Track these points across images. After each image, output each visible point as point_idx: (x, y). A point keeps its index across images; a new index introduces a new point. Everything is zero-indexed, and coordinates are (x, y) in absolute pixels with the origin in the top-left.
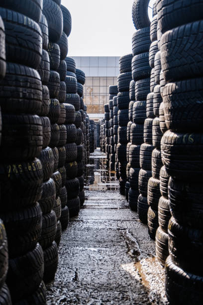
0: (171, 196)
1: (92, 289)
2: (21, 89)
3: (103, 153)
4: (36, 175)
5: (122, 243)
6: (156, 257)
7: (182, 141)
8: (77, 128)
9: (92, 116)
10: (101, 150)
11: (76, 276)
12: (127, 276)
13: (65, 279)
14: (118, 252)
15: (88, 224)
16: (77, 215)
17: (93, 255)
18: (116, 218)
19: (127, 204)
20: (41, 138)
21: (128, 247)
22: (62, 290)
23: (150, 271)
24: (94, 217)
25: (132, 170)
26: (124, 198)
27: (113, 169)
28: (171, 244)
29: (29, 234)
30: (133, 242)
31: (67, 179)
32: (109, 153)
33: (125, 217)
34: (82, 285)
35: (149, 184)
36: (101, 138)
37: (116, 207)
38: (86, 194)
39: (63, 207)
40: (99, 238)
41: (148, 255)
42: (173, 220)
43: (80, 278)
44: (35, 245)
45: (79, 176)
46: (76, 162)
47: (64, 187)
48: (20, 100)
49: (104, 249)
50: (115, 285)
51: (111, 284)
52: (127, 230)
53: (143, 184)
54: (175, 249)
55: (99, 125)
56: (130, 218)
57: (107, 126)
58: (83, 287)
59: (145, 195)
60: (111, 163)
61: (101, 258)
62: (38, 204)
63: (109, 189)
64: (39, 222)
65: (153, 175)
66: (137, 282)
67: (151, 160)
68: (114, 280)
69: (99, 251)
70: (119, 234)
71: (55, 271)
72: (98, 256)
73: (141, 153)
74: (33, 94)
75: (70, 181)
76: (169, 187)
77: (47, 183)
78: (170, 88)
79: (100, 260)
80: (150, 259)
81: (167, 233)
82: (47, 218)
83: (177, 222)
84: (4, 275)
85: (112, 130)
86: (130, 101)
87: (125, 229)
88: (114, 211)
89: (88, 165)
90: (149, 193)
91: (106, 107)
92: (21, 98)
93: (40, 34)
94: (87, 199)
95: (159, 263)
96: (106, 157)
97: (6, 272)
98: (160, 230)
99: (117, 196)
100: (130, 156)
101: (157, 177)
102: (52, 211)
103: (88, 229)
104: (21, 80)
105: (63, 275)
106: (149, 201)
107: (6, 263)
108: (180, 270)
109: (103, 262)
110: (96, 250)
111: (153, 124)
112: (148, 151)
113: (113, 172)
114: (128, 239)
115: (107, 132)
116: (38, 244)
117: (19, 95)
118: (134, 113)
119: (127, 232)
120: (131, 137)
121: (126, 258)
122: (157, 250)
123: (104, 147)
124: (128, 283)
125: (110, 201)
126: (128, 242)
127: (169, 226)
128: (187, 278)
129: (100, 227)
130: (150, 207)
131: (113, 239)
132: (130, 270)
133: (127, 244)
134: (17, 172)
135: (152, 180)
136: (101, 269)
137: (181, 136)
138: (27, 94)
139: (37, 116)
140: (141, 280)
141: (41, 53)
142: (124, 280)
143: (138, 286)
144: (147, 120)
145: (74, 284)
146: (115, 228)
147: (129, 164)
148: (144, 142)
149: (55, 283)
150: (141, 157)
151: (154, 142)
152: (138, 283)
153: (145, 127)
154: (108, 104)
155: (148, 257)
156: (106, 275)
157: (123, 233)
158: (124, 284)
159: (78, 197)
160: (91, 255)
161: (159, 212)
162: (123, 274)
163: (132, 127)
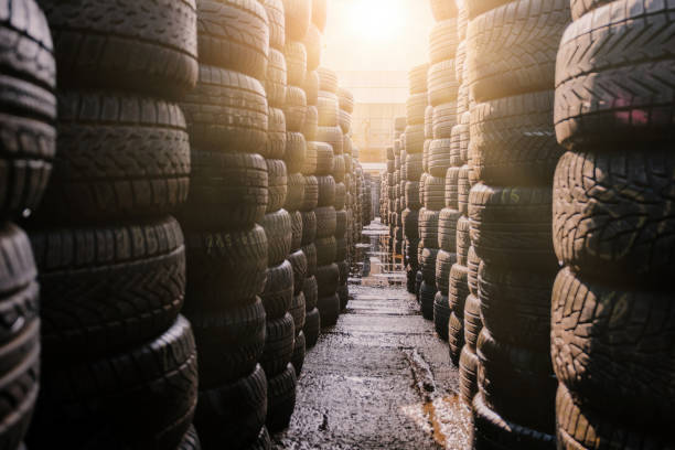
0: (482, 293)
1: (349, 444)
2: (230, 111)
3: (384, 227)
4: (256, 251)
5: (404, 372)
6: (460, 395)
7: (500, 199)
8: (337, 182)
9: (367, 167)
10: (382, 222)
11: (325, 422)
12: (408, 424)
13: (307, 427)
14: (398, 385)
15: (351, 339)
16: (335, 323)
17: (355, 389)
18: (399, 329)
19: (418, 307)
20: (266, 191)
21: (414, 378)
22: (300, 445)
23: (449, 417)
24: (361, 328)
25: (426, 252)
26: (414, 298)
27: (398, 252)
28: (481, 374)
29: (242, 349)
30: (424, 370)
31: (319, 265)
32: (393, 226)
33: (413, 328)
34: (333, 436)
35: (451, 275)
36: (382, 203)
37: (399, 311)
38: (352, 290)
39: (309, 309)
40: (367, 362)
41: (447, 391)
42: (485, 334)
43: (331, 425)
44: (253, 369)
45: (339, 259)
46: (333, 237)
47: (313, 277)
48: (230, 128)
49: (375, 379)
50: (388, 439)
51: (380, 437)
52: (415, 350)
53: (443, 274)
54: (488, 381)
55: (379, 182)
56: (422, 330)
57: (391, 183)
58: (336, 441)
59: (445, 293)
60: (395, 241)
61: (369, 394)
62: (259, 300)
63: (392, 283)
64: (261, 329)
65: (459, 260)
66: (425, 435)
67: (455, 235)
68: (388, 430)
69: (366, 383)
70: (401, 356)
71: (291, 412)
72: (364, 391)
73: (441, 223)
74: (252, 119)
75: (323, 268)
76: (479, 277)
77: (279, 268)
78: (482, 111)
79: (367, 398)
80: (450, 397)
81: (476, 354)
82: (277, 324)
83: (492, 336)
84: (189, 413)
85: (399, 188)
86: (425, 139)
87: (411, 348)
88: (396, 319)
89: (359, 245)
90: (452, 290)
91: (390, 151)
92: (231, 125)
93: (264, 21)
94: (352, 299)
95: (465, 406)
96: (388, 232)
97: (193, 408)
98: (466, 350)
99: (403, 294)
100: (423, 229)
101: (464, 262)
102: (287, 315)
103: (351, 347)
104: (231, 96)
105: (304, 420)
106: (451, 304)
107: (192, 394)
108: (495, 417)
109: (371, 400)
110: (361, 380)
111: (460, 176)
112: (452, 220)
113: (399, 257)
114: (415, 364)
115: (390, 192)
116: (258, 367)
117: (227, 119)
118: (430, 158)
119: (415, 353)
120: (426, 199)
121: (410, 394)
122: (461, 382)
123: (386, 217)
124: (410, 437)
125: (390, 303)
126: (415, 369)
127: (479, 342)
128: (507, 431)
129: (371, 344)
130: (453, 313)
131: (391, 364)
132: (415, 414)
133: (413, 373)
134: (223, 246)
135: (457, 267)
136: (367, 411)
137: (498, 191)
138: (241, 119)
139: (258, 156)
140: (433, 432)
141: (267, 53)
142: (404, 430)
143: (427, 442)
144: (451, 170)
145: (321, 435)
146: (396, 345)
147: (422, 242)
148: (444, 206)
149: (289, 432)
150: (440, 230)
151: (460, 205)
152: (428, 438)
153: (447, 181)
154: (393, 146)
155: (447, 394)
156: (374, 421)
157: (409, 354)
158: (403, 438)
159: (337, 295)
160: (353, 389)
161: (465, 320)
162: (403, 421)
163: (426, 182)
